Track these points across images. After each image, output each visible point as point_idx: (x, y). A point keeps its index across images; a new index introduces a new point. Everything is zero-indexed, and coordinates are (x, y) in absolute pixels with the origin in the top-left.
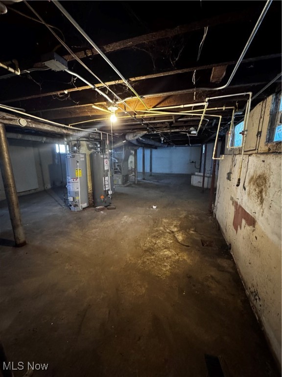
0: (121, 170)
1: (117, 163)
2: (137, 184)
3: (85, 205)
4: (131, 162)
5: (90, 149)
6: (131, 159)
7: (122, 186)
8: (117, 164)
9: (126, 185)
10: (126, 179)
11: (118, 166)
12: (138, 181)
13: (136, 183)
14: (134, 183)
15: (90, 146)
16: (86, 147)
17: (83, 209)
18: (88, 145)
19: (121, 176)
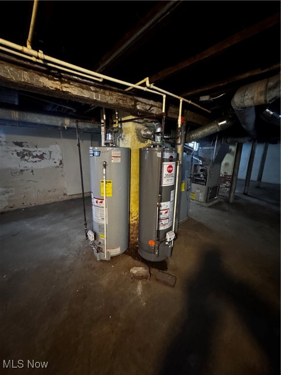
0: (205, 178)
1: (201, 165)
2: (233, 204)
3: (117, 251)
4: (227, 164)
5: (143, 139)
6: (229, 159)
7: (205, 204)
8: (200, 168)
9: (211, 204)
10: (213, 192)
11: (202, 170)
12: (236, 198)
13: (231, 200)
14: (227, 201)
15: (143, 132)
16: (134, 134)
17: (112, 258)
18: (138, 131)
19: (204, 188)
